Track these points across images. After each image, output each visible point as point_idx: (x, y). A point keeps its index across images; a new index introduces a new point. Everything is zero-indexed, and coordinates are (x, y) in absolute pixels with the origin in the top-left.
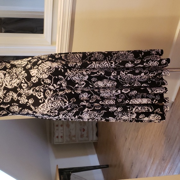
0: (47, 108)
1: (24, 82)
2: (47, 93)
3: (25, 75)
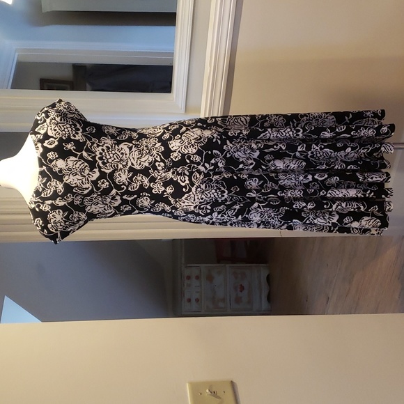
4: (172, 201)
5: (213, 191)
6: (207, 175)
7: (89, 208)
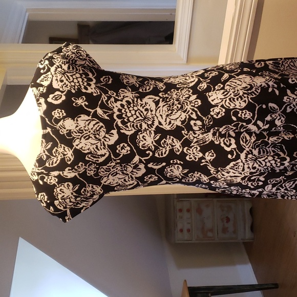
0: (243, 170)
1: (195, 118)
2: (244, 140)
3: (196, 103)
4: (212, 170)
5: (270, 158)
6: (259, 136)
7: (105, 179)
